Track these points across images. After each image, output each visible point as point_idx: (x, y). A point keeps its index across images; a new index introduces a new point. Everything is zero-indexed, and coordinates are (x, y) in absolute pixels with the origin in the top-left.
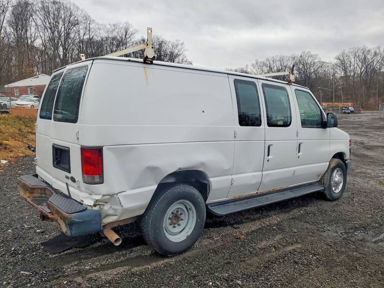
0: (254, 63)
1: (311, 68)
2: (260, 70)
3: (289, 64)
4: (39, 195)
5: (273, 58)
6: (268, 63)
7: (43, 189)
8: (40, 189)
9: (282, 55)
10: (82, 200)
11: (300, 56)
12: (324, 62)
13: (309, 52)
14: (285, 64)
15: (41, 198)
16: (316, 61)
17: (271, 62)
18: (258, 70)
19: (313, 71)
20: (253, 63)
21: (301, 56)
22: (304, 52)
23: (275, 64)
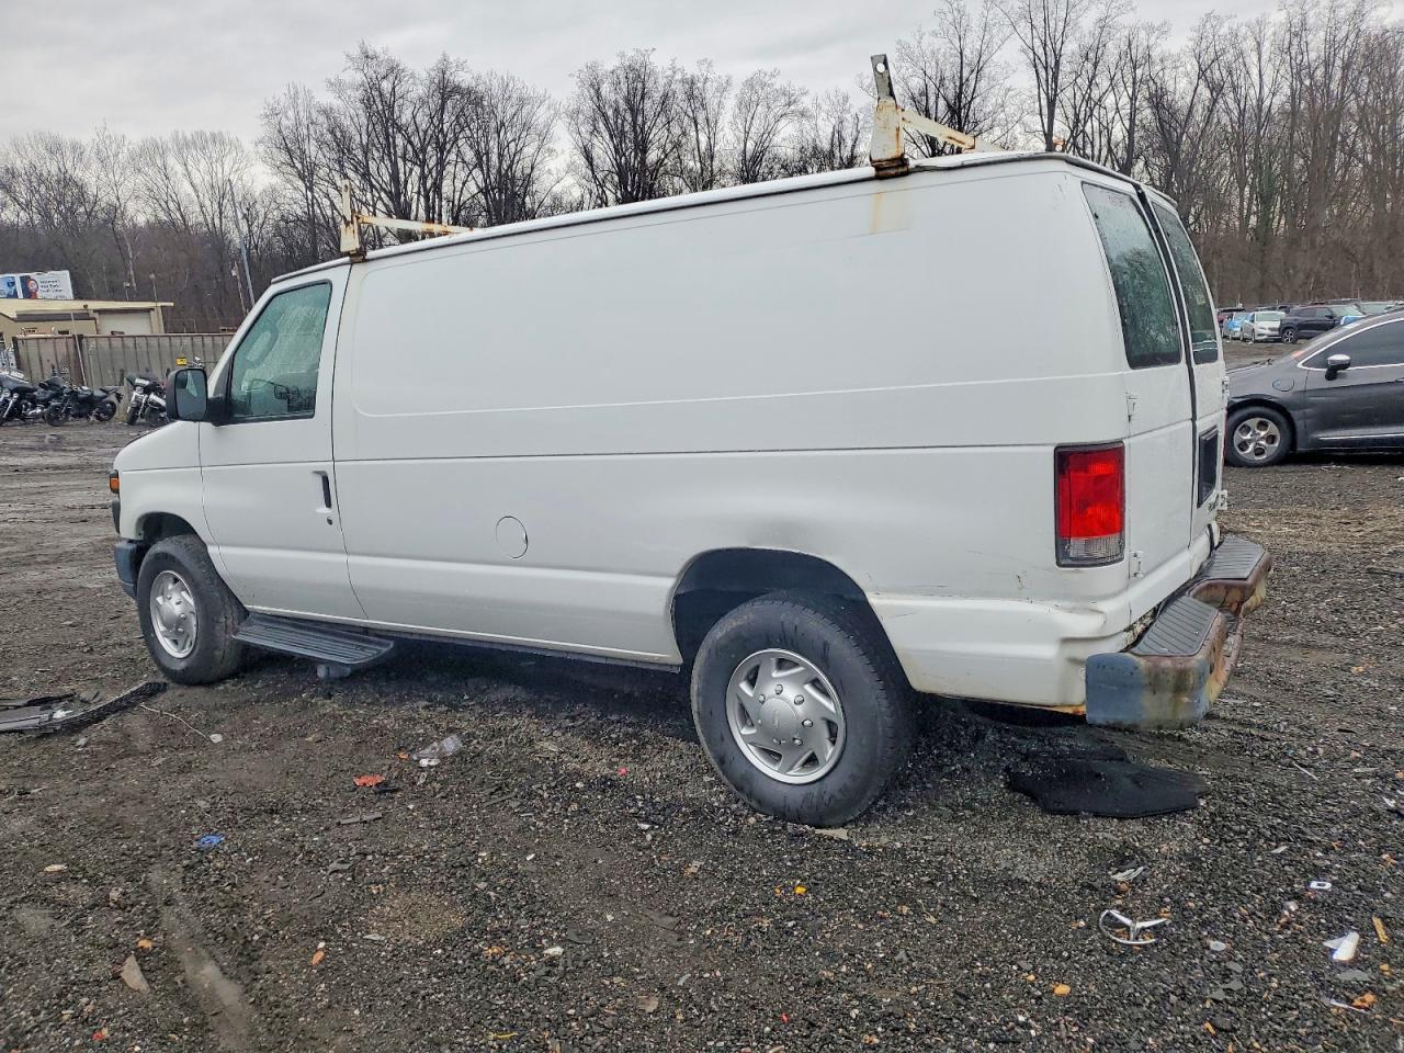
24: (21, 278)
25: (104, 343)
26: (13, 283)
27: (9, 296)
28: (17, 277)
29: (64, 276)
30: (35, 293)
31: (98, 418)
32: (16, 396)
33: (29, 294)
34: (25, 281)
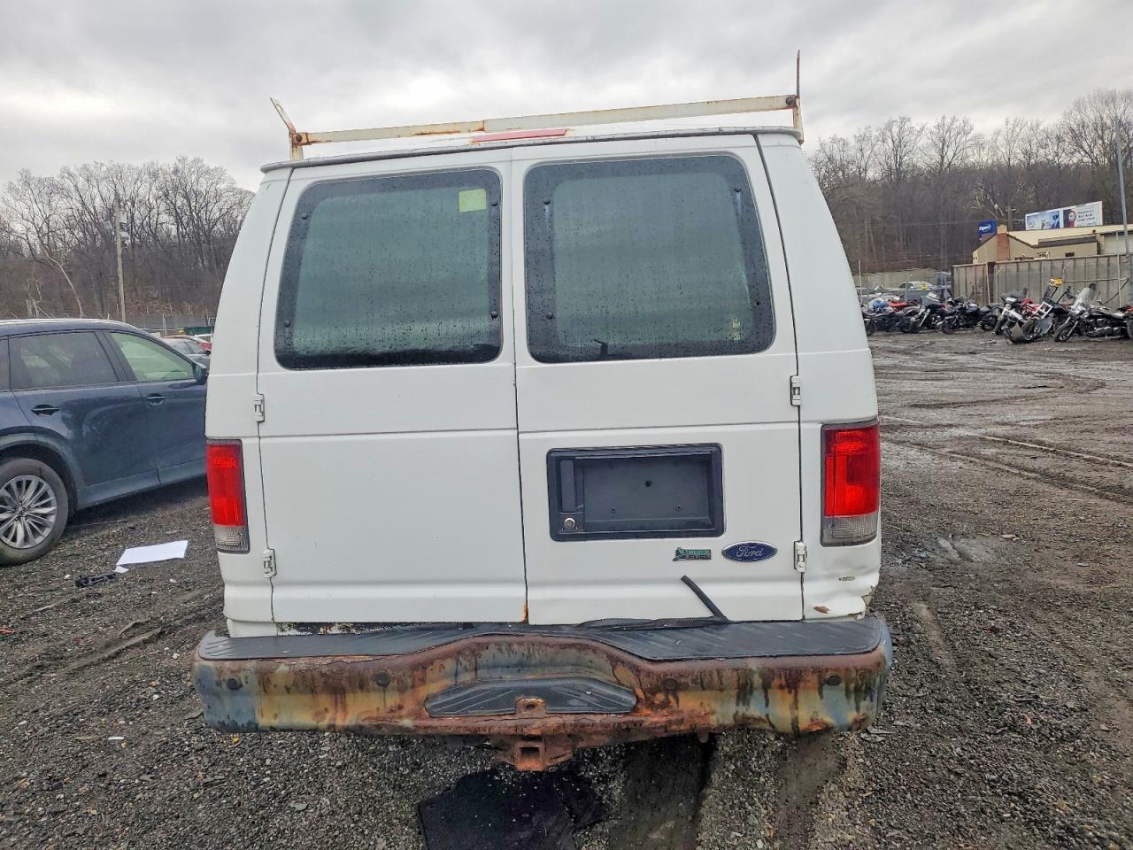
0: (16, 179)
1: (210, 208)
2: (41, 208)
3: (141, 191)
4: (449, 682)
5: (85, 168)
6: (68, 183)
7: (467, 652)
8: (451, 657)
9: (115, 162)
10: (819, 605)
11: (172, 169)
12: (247, 192)
13: (197, 161)
14: (128, 193)
15: (461, 690)
16: (222, 186)
17: (81, 182)
18: (34, 205)
19: (218, 215)
20: (11, 183)
21: (176, 171)
22: (185, 159)
23: (96, 190)
24: (1064, 211)
25: (1013, 268)
26: (1057, 216)
27: (1053, 227)
28: (1061, 211)
29: (1097, 207)
30: (1073, 222)
31: (983, 327)
32: (929, 311)
33: (1068, 224)
34: (1066, 213)
